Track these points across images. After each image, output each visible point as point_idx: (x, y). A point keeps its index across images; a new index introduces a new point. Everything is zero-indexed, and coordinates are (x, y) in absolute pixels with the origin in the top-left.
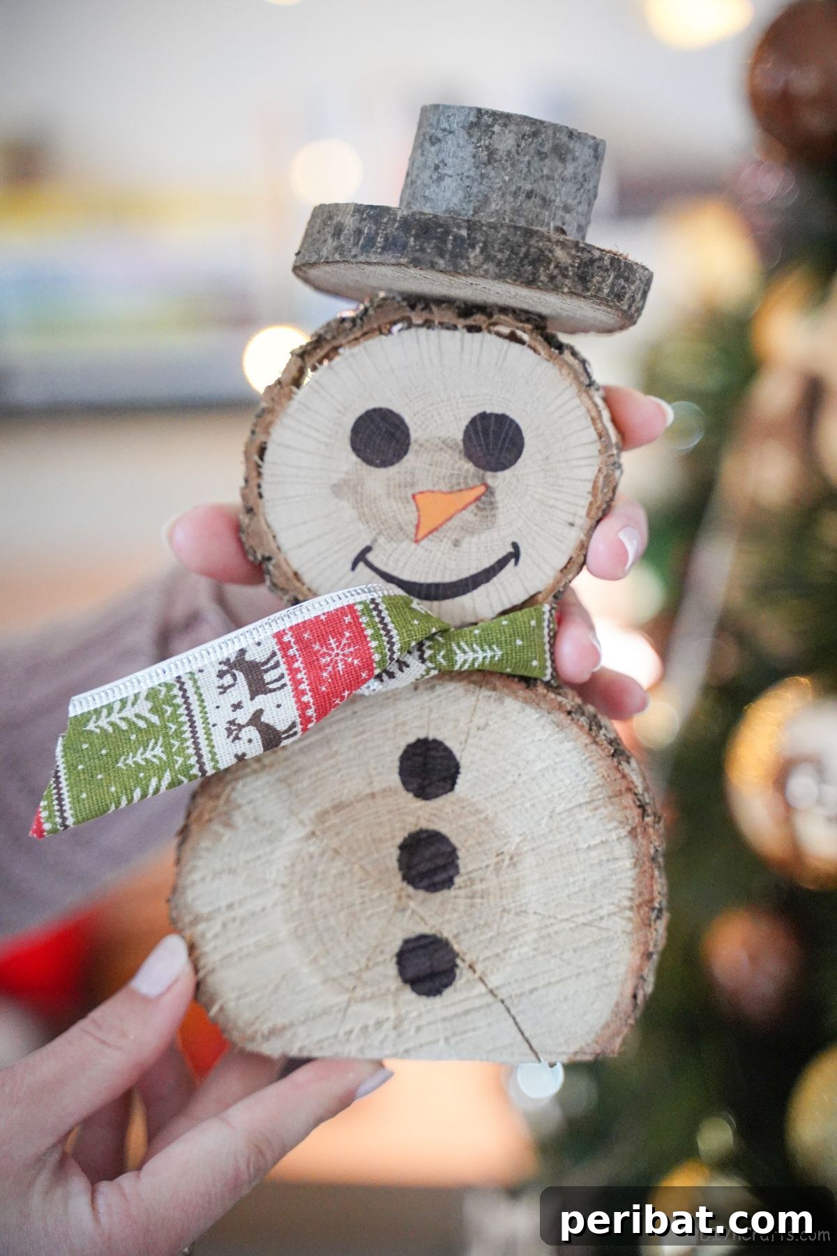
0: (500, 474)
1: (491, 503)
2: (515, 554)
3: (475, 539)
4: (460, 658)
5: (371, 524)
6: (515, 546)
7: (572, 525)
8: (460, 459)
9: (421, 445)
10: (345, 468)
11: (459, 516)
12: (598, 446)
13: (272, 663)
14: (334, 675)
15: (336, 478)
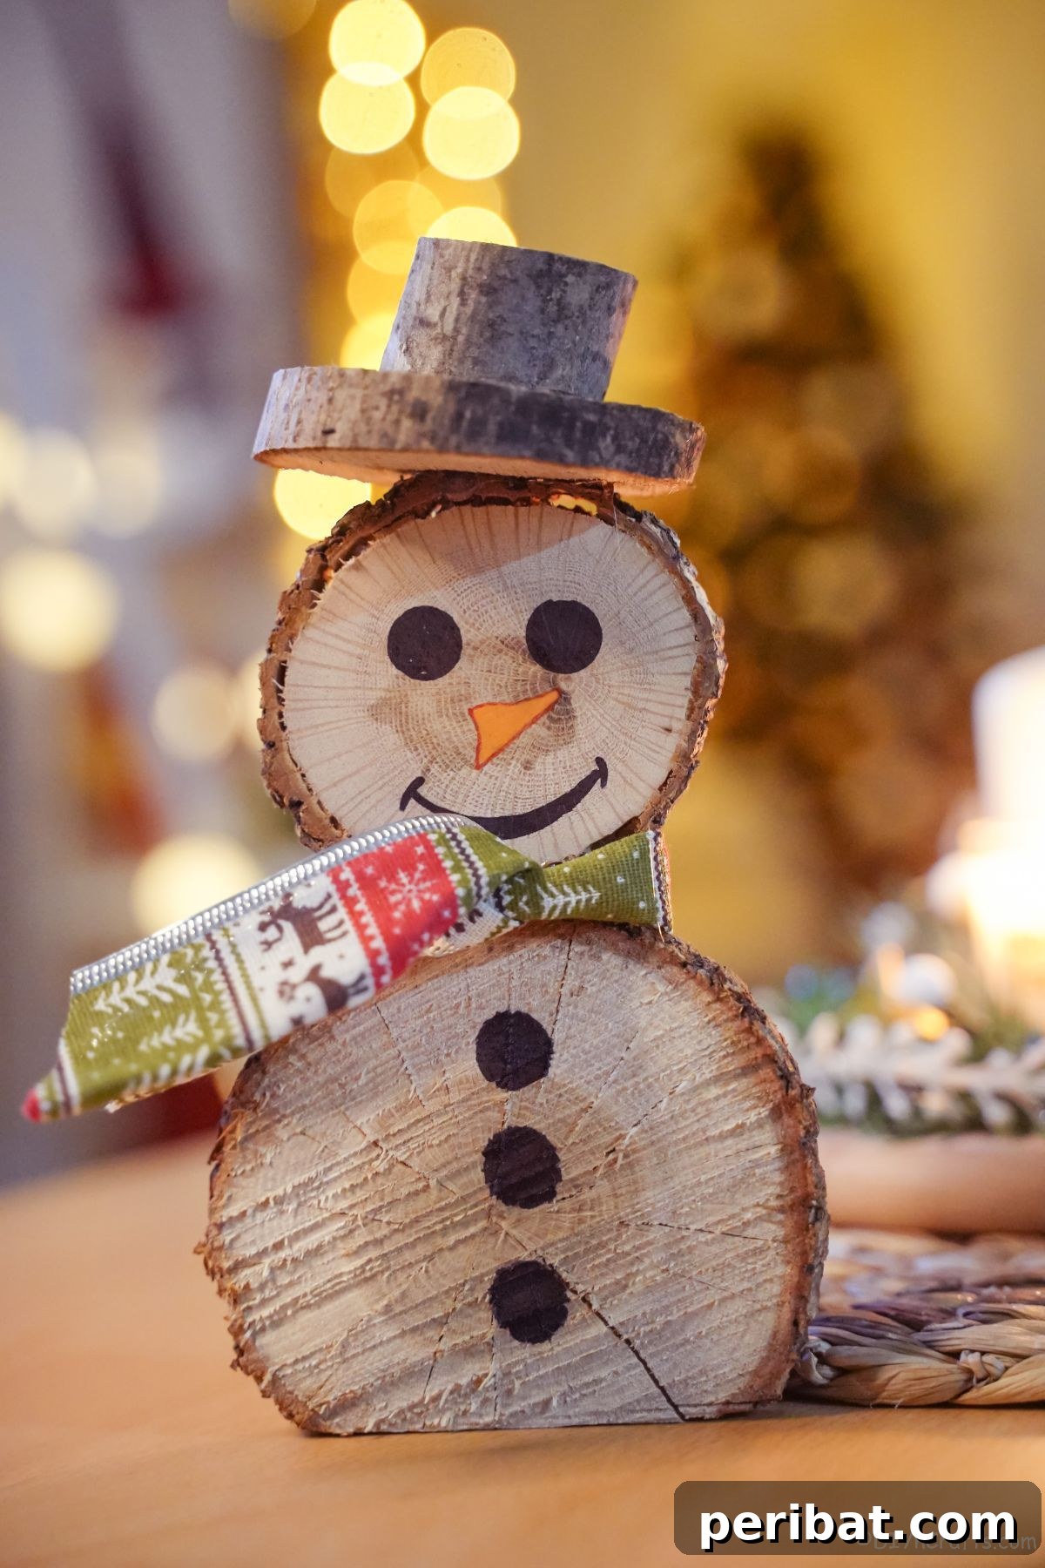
0: (574, 675)
1: (568, 712)
2: (600, 773)
3: (550, 759)
4: (548, 902)
5: (420, 750)
6: (600, 761)
7: (669, 730)
8: (525, 661)
9: (475, 649)
10: (384, 683)
11: (529, 731)
13: (327, 907)
14: (409, 914)
15: (373, 697)
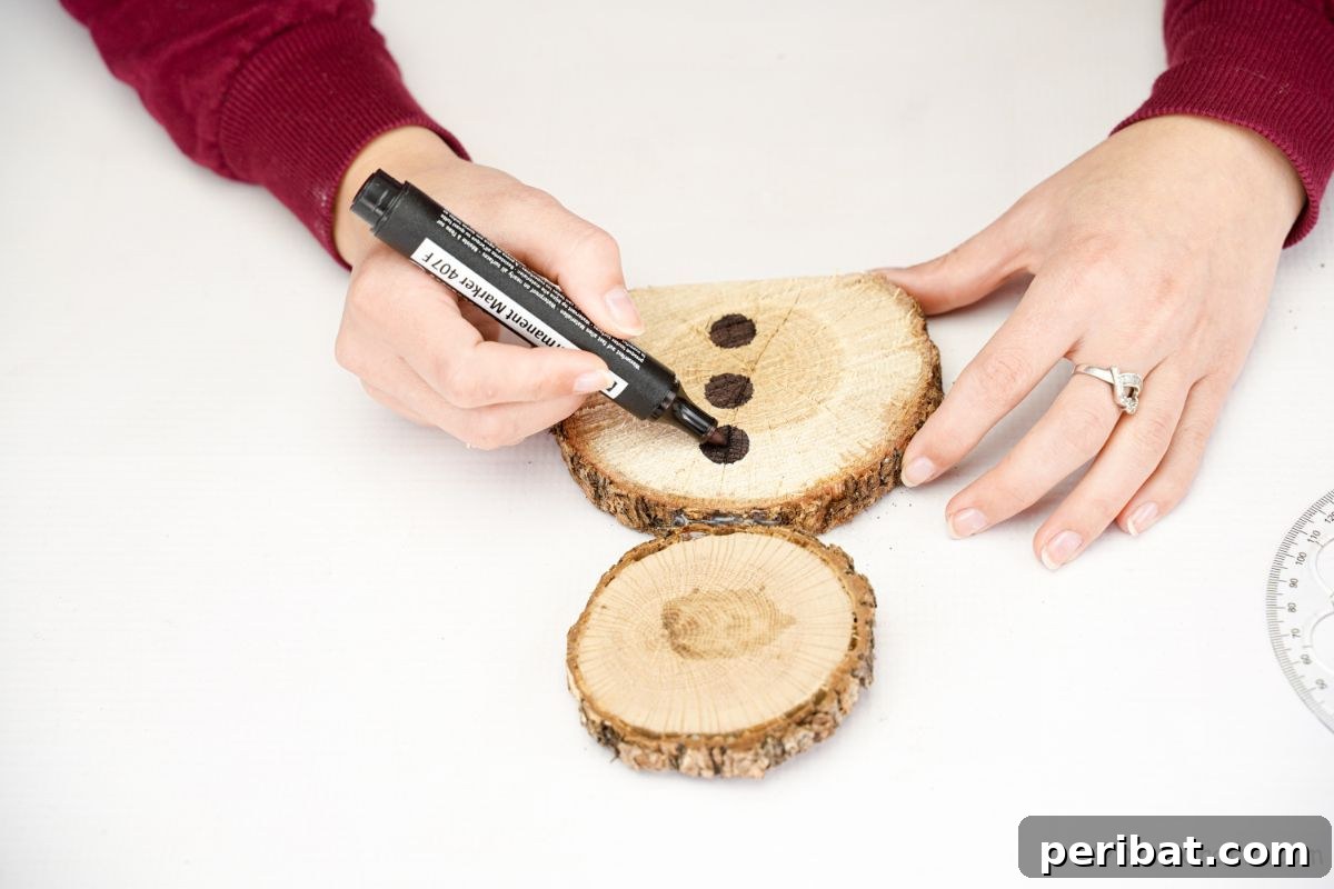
1: (666, 618)
3: (681, 594)
12: (579, 660)
